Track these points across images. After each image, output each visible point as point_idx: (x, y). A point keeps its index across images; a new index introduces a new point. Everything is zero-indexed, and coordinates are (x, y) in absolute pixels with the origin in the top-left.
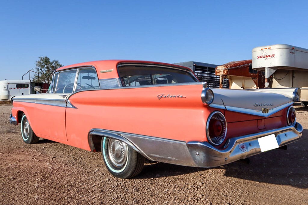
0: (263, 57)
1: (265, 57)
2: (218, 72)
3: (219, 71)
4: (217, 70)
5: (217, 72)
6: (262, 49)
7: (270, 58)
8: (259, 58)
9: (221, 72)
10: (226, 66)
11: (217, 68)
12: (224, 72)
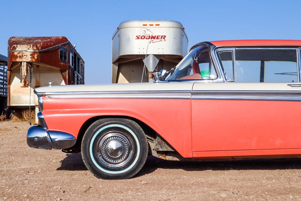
0: (147, 39)
1: (149, 38)
2: (18, 55)
3: (21, 54)
4: (16, 51)
5: (17, 57)
6: (144, 25)
7: (158, 40)
8: (139, 38)
9: (25, 57)
10: (35, 45)
11: (16, 49)
12: (34, 57)
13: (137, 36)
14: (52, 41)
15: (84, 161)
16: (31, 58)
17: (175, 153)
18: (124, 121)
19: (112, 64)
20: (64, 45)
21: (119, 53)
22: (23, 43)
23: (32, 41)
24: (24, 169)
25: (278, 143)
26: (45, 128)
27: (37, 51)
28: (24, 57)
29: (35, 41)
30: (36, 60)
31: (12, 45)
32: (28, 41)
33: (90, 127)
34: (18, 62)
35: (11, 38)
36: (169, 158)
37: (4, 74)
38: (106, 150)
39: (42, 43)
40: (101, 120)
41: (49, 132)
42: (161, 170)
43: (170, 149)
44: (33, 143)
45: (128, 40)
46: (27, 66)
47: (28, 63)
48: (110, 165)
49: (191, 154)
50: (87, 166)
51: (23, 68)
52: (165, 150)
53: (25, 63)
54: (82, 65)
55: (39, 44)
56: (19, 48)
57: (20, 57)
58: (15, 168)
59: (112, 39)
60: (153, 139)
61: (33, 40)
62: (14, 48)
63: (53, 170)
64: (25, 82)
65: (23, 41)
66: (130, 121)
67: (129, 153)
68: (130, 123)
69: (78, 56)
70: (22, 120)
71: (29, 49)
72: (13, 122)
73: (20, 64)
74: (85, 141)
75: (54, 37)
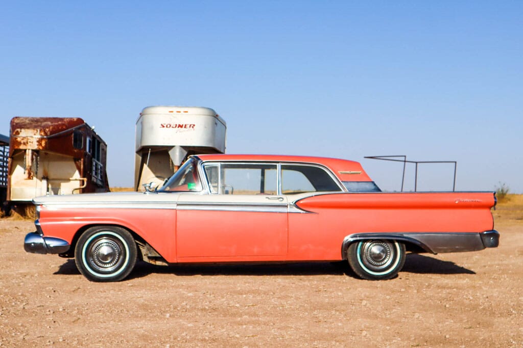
0: (173, 127)
1: (175, 127)
3: (25, 141)
6: (170, 112)
7: (185, 129)
8: (163, 127)
9: (31, 144)
10: (43, 129)
11: (19, 134)
12: (40, 144)
13: (162, 125)
14: (63, 125)
15: (77, 265)
16: (37, 145)
17: (161, 259)
18: (115, 229)
19: (135, 153)
20: (80, 128)
21: (141, 142)
22: (28, 126)
23: (39, 124)
24: (21, 274)
25: (256, 250)
26: (41, 235)
27: (45, 137)
28: (29, 143)
29: (43, 124)
30: (43, 147)
31: (15, 129)
32: (35, 123)
33: (83, 234)
34: (21, 150)
35: (13, 119)
36: (159, 263)
37: (3, 164)
38: (98, 256)
39: (51, 128)
40: (94, 228)
41: (45, 238)
42: (154, 275)
43: (158, 255)
44: (29, 248)
45: (152, 128)
46: (33, 154)
47: (34, 151)
48: (101, 269)
49: (176, 260)
50: (80, 270)
51: (27, 157)
52: (154, 255)
53: (30, 151)
54: (103, 150)
55: (48, 128)
56: (24, 133)
57: (24, 144)
58: (13, 273)
59: (137, 124)
60: (144, 245)
61: (41, 122)
62: (18, 133)
63: (50, 274)
64: (29, 174)
65: (28, 123)
66: (120, 229)
67: (119, 258)
68: (120, 231)
69: (98, 139)
70: (25, 218)
71: (35, 134)
72: (14, 220)
73: (23, 151)
74: (79, 247)
75: (67, 118)
